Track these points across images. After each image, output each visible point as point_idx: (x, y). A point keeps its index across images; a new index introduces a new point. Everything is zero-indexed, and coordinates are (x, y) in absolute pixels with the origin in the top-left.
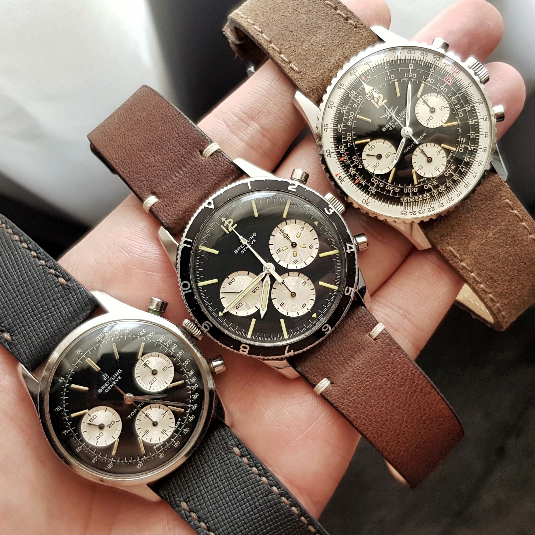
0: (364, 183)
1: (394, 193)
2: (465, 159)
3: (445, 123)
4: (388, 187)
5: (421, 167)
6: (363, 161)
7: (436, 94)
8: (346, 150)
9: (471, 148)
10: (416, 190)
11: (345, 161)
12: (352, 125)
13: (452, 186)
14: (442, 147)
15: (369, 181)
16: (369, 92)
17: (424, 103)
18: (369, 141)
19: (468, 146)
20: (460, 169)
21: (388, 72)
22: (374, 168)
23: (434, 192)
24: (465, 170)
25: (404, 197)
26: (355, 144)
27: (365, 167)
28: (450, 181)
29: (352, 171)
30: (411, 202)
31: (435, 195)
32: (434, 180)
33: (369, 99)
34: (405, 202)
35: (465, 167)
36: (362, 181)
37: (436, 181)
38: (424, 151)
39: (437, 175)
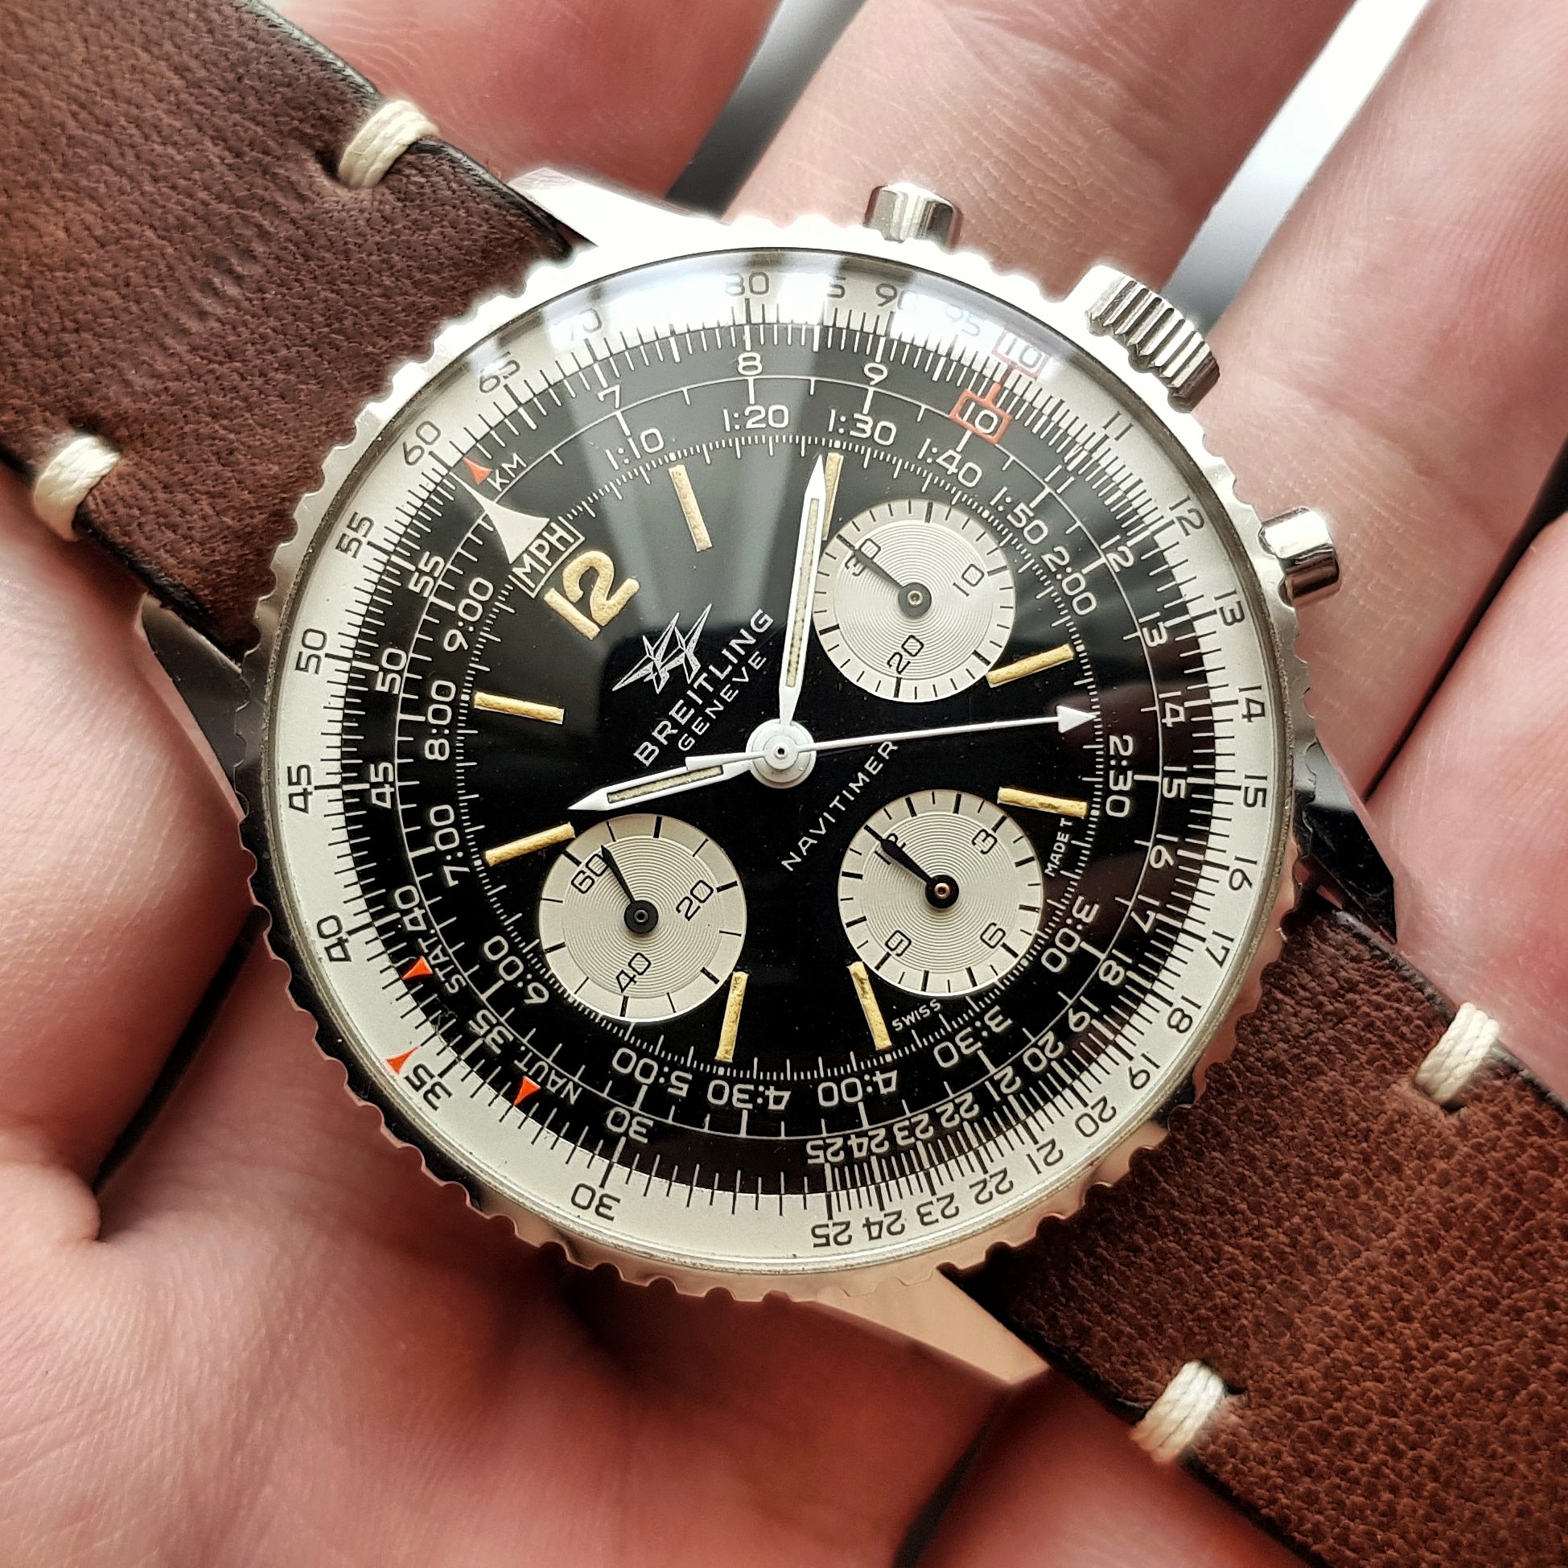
0: (571, 1087)
1: (762, 1119)
2: (1151, 857)
3: (1000, 664)
4: (718, 1093)
5: (898, 945)
6: (548, 956)
7: (924, 504)
8: (439, 912)
9: (1172, 788)
10: (887, 1083)
11: (440, 974)
12: (453, 754)
13: (1095, 1023)
14: (1003, 807)
15: (598, 1074)
16: (527, 551)
17: (859, 567)
18: (566, 837)
19: (1158, 779)
20: (1130, 917)
21: (618, 414)
22: (623, 990)
23: (996, 1078)
24: (1161, 917)
25: (825, 1134)
26: (485, 863)
27: (565, 991)
28: (1082, 999)
29: (492, 1027)
30: (874, 1159)
31: (1004, 1097)
32: (989, 1007)
33: (533, 586)
34: (833, 1165)
35: (1157, 903)
36: (557, 1079)
37: (997, 1008)
38: (904, 845)
39: (1000, 976)
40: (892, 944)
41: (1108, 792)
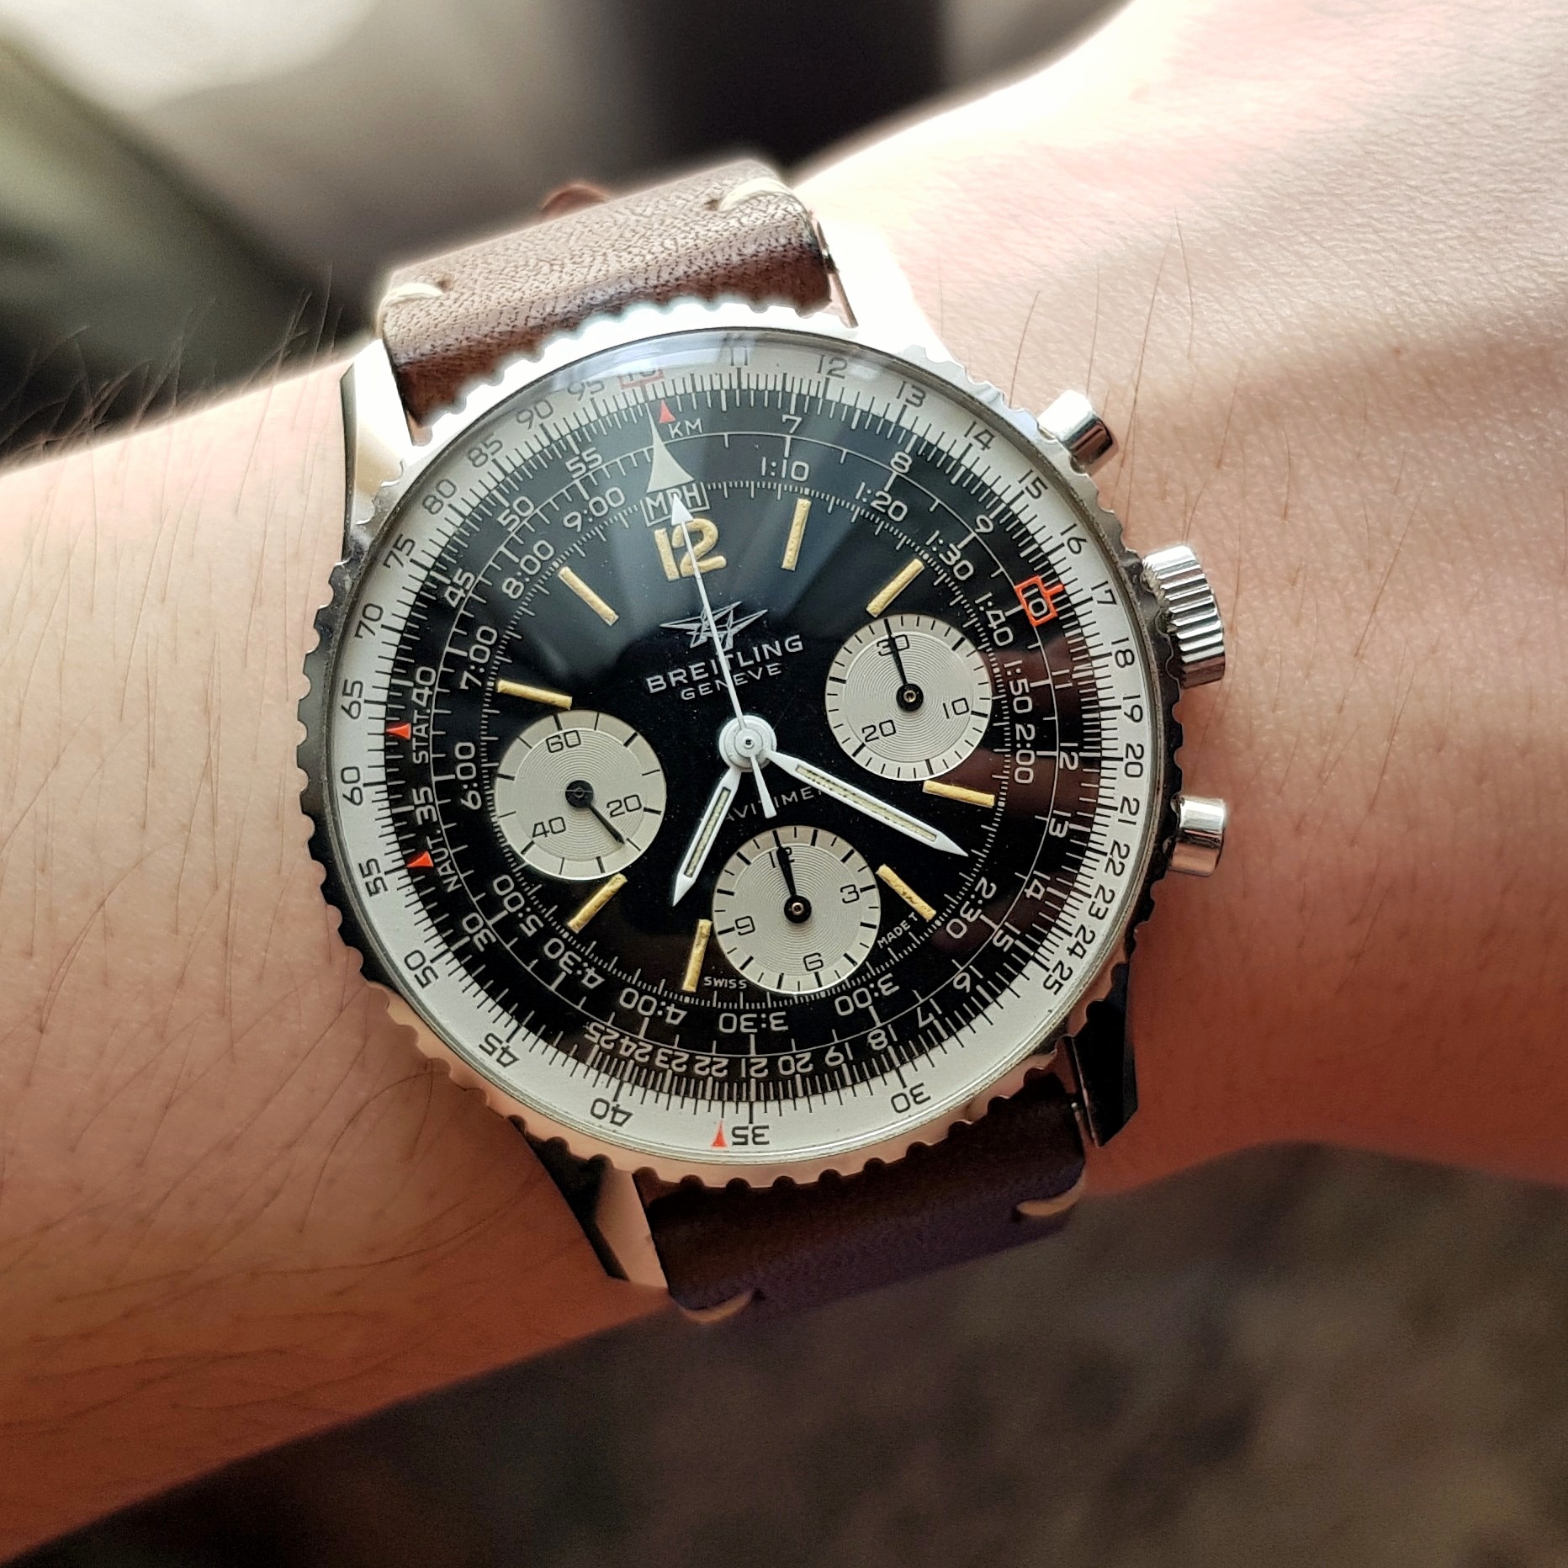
0: (454, 879)
1: (572, 986)
2: (958, 978)
4: (554, 948)
5: (744, 926)
6: (498, 780)
7: (959, 636)
8: (441, 699)
9: (1001, 940)
10: (674, 1016)
11: (414, 744)
12: (522, 598)
13: (844, 1067)
14: (877, 878)
15: (479, 883)
16: (664, 491)
17: (888, 650)
18: (562, 705)
19: (996, 927)
20: (915, 1009)
21: (788, 438)
22: (534, 835)
23: (752, 1061)
24: (936, 1023)
25: (609, 1024)
26: (495, 688)
27: (494, 811)
28: (847, 1045)
29: (427, 803)
30: (632, 1062)
31: (749, 1077)
32: (778, 1009)
33: (653, 518)
34: (601, 1049)
35: (940, 1012)
36: (448, 868)
37: (783, 1013)
38: (793, 861)
39: (801, 993)
40: (740, 924)
41: (956, 914)
